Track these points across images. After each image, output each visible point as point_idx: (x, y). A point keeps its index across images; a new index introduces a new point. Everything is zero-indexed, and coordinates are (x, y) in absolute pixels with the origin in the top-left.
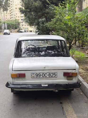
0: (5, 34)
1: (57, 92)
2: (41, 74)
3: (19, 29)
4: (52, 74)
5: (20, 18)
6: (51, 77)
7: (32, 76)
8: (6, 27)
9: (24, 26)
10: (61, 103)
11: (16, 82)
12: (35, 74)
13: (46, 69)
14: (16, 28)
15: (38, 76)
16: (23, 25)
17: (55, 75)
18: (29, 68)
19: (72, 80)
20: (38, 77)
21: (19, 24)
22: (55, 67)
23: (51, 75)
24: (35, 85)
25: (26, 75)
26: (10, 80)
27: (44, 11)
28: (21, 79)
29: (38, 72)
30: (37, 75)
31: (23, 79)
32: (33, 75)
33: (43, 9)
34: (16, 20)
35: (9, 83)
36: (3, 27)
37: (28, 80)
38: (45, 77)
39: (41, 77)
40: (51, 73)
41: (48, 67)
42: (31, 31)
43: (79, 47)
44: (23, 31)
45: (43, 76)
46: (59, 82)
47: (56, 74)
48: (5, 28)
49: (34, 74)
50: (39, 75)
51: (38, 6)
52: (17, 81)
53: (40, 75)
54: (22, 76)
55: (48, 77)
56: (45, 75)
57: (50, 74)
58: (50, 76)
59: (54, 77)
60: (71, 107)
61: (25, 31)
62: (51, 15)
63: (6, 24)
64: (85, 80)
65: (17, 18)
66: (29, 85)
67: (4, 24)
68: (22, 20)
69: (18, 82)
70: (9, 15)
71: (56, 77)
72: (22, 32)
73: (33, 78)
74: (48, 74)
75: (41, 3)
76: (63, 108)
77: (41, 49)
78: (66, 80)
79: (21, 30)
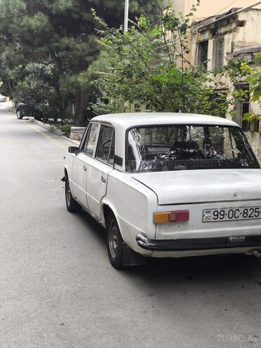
2: (227, 212)
4: (252, 211)
6: (247, 218)
7: (204, 218)
11: (164, 233)
12: (212, 211)
13: (239, 197)
15: (219, 216)
17: (257, 214)
20: (219, 219)
22: (259, 193)
23: (249, 213)
25: (190, 214)
26: (150, 230)
27: (56, 44)
28: (176, 226)
29: (219, 206)
30: (216, 213)
31: (182, 226)
32: (208, 215)
33: (51, 37)
37: (193, 227)
38: (233, 218)
39: (226, 218)
40: (249, 209)
41: (243, 193)
45: (230, 216)
47: (260, 210)
49: (210, 212)
50: (222, 213)
51: (38, 27)
52: (166, 231)
53: (224, 215)
54: (181, 217)
55: (241, 217)
56: (234, 214)
57: (246, 211)
58: (245, 215)
59: (254, 217)
62: (78, 54)
69: (168, 233)
71: (259, 216)
73: (205, 221)
74: (242, 211)
75: (45, 19)
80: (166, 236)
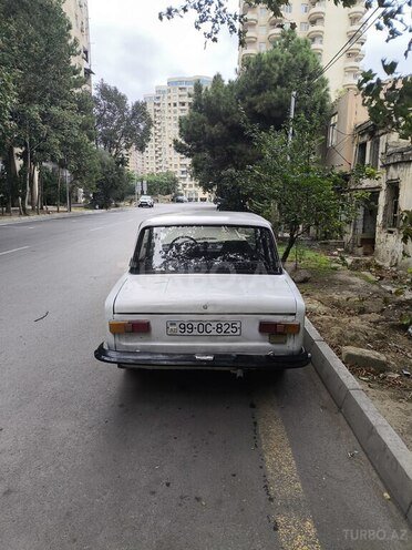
0: (141, 206)
1: (240, 377)
2: (195, 325)
3: (176, 195)
4: (227, 326)
5: (179, 169)
6: (223, 333)
7: (169, 330)
8: (145, 189)
9: (187, 188)
10: (253, 406)
11: (125, 344)
12: (178, 324)
13: (210, 310)
14: (168, 193)
15: (187, 330)
16: (184, 185)
17: (234, 330)
18: (161, 307)
19: (285, 343)
20: (186, 333)
21: (175, 181)
22: (234, 306)
23: (224, 328)
24: (178, 357)
25: (152, 325)
26: (109, 339)
28: (137, 338)
29: (185, 319)
30: (184, 328)
31: (144, 337)
32: (173, 327)
34: (168, 173)
35: (105, 347)
36: (138, 190)
37: (158, 340)
38: (205, 333)
39: (195, 332)
40: (223, 324)
41: (215, 305)
42: (203, 200)
43: (317, 239)
44: (185, 198)
45: (201, 331)
46: (246, 349)
47: (238, 326)
48: (142, 193)
49: (175, 324)
50: (190, 326)
52: (127, 341)
53: (192, 328)
54: (139, 328)
55: (214, 332)
56: (205, 328)
57: (219, 326)
58: (219, 330)
59: (231, 333)
60: (280, 421)
61: (190, 200)
63: (145, 182)
64: (326, 336)
65: (172, 169)
66: (161, 357)
67: (139, 183)
68: (183, 172)
69: (130, 344)
70: (154, 161)
71: (238, 333)
72: (182, 202)
73: (172, 335)
74: (214, 324)
76: (255, 423)
77: (210, 247)
78: (268, 344)
79: (180, 198)
80: (127, 346)
